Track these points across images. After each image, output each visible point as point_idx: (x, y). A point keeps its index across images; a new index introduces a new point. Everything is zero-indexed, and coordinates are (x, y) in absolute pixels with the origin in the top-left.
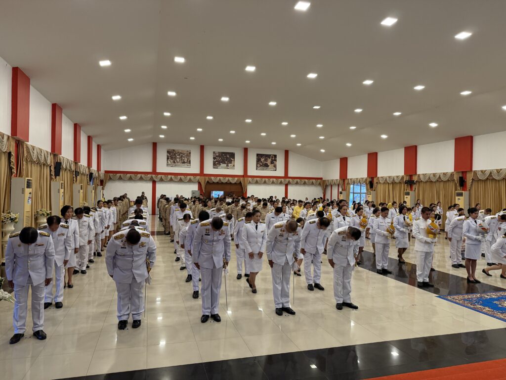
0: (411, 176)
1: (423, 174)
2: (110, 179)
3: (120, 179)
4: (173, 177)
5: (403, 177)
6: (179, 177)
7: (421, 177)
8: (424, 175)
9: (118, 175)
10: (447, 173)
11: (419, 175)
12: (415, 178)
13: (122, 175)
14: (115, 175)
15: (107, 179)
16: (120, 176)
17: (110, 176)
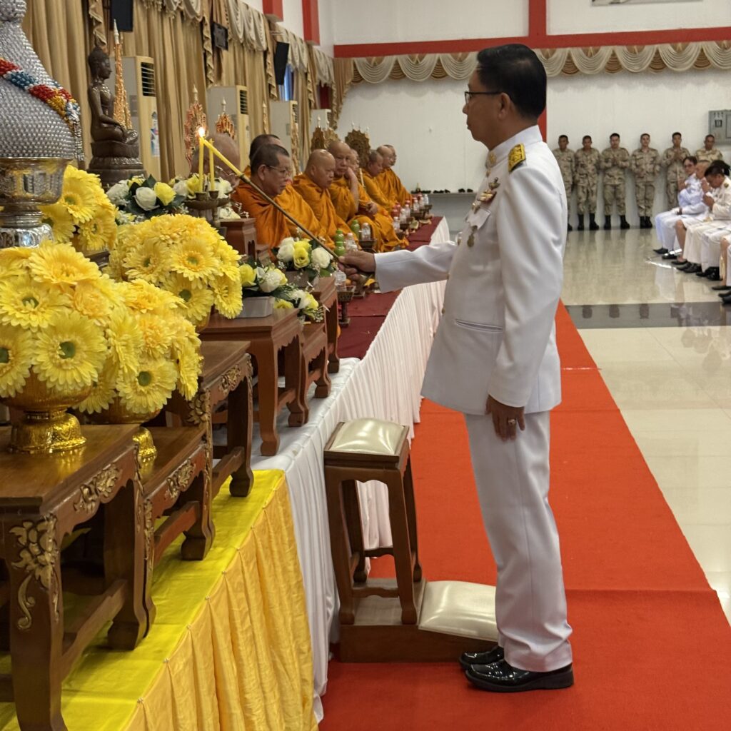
2: (358, 79)
3: (398, 76)
4: (620, 51)
6: (649, 50)
9: (389, 61)
13: (402, 59)
14: (375, 65)
15: (347, 83)
16: (397, 63)
17: (356, 70)
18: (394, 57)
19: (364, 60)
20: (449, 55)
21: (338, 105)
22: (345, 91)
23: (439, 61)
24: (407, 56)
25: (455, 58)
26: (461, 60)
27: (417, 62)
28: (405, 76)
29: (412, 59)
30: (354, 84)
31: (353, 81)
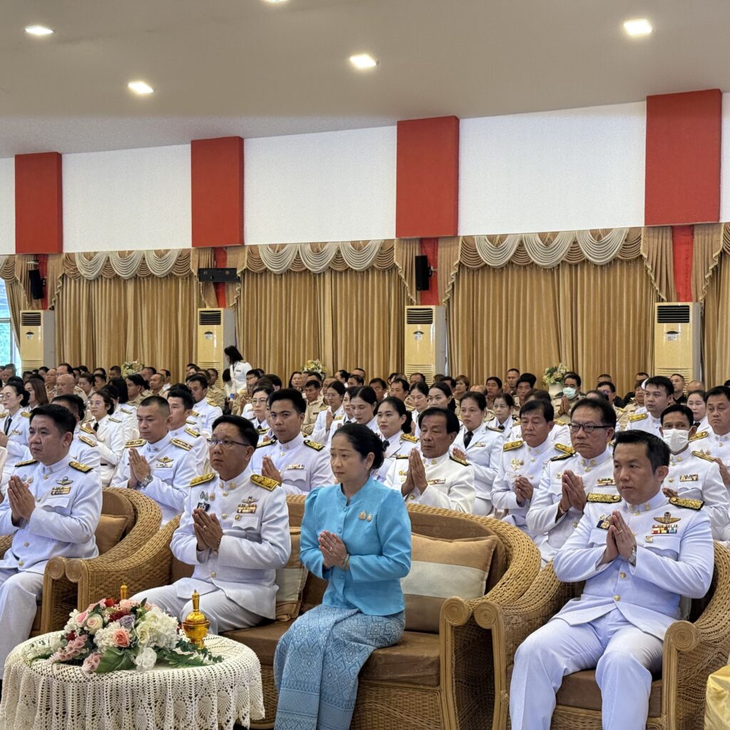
0: (218, 252)
1: (271, 246)
5: (184, 257)
7: (264, 256)
8: (277, 249)
10: (366, 242)
11: (253, 250)
12: (239, 261)
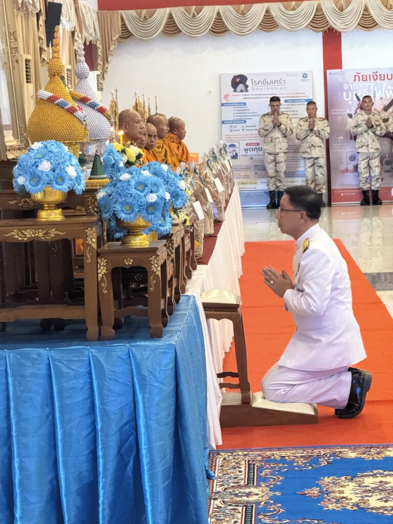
2: (126, 35)
3: (172, 31)
9: (162, 14)
13: (177, 12)
14: (145, 19)
15: (113, 39)
16: (171, 17)
17: (124, 25)
18: (168, 10)
19: (133, 12)
20: (230, 7)
21: (104, 65)
22: (112, 48)
23: (218, 14)
24: (182, 8)
25: (237, 11)
26: (243, 14)
27: (194, 16)
28: (180, 31)
29: (188, 12)
30: (122, 40)
31: (120, 37)
